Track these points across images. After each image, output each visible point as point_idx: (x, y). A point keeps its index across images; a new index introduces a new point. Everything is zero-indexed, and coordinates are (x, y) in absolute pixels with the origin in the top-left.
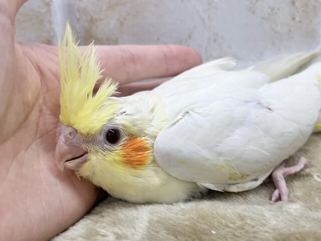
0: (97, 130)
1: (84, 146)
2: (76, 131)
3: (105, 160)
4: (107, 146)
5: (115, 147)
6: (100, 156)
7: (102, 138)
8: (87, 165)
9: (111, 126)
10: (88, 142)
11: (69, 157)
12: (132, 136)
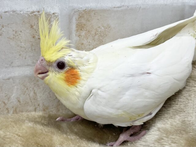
0: (53, 61)
1: (47, 68)
2: (45, 59)
3: (55, 76)
4: (57, 69)
5: (61, 71)
6: (54, 74)
7: (55, 65)
8: (47, 78)
9: (61, 60)
10: (49, 66)
11: (40, 71)
12: (72, 68)
